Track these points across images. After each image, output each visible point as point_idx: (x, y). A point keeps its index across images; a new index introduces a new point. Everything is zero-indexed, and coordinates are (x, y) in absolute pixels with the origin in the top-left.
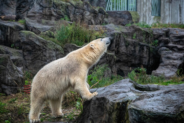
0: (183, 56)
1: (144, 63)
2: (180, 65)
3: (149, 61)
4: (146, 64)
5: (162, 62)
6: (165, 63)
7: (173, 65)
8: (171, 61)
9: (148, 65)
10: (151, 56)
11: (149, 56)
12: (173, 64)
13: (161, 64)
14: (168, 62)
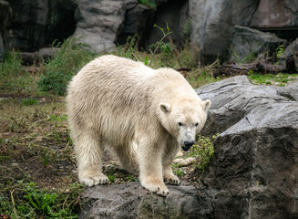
0: (120, 7)
1: (38, 22)
2: (120, 26)
3: (49, 16)
4: (44, 23)
5: (81, 19)
6: (88, 21)
7: (107, 27)
8: (101, 17)
9: (47, 25)
10: (53, 5)
11: (50, 5)
12: (105, 23)
13: (80, 24)
14: (93, 19)
